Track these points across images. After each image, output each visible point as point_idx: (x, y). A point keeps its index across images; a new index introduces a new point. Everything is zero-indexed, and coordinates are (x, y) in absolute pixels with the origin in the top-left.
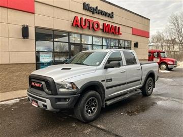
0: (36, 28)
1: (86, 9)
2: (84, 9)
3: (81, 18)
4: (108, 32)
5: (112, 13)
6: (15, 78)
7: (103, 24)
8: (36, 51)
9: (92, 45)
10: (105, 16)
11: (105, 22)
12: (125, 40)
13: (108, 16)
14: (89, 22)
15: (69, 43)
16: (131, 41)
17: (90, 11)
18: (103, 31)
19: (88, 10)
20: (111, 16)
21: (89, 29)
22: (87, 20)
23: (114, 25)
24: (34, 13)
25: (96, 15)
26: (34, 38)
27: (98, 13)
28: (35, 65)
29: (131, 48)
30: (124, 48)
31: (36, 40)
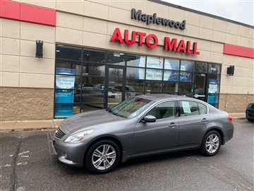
0: (57, 44)
1: (135, 19)
2: (132, 18)
3: (125, 31)
4: (173, 51)
5: (184, 22)
6: (25, 105)
8: (56, 74)
9: (146, 68)
10: (170, 26)
13: (175, 27)
15: (106, 65)
16: (220, 65)
17: (142, 20)
18: (164, 49)
19: (139, 19)
20: (181, 26)
22: (134, 34)
23: (186, 40)
24: (55, 26)
25: (153, 26)
26: (54, 57)
27: (157, 24)
28: (53, 91)
29: (220, 75)
30: (206, 74)
31: (56, 59)
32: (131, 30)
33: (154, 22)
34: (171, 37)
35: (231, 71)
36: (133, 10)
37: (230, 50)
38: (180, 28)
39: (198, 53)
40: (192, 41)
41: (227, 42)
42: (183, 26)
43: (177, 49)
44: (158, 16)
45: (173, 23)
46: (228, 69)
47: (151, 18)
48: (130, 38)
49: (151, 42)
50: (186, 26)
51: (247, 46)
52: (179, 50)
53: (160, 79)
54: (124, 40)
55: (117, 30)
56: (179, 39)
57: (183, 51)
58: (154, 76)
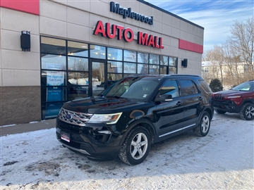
1: (114, 12)
2: (111, 11)
3: (106, 24)
4: (145, 44)
5: (152, 18)
6: (10, 107)
7: (139, 33)
8: (41, 70)
9: (123, 62)
10: (142, 21)
11: (141, 31)
12: (169, 57)
13: (145, 22)
14: (119, 30)
15: (89, 58)
16: (177, 58)
17: (119, 14)
18: (138, 43)
19: (117, 13)
20: (150, 22)
21: (118, 39)
22: (115, 28)
23: (154, 35)
24: (38, 15)
25: (128, 20)
26: (39, 51)
27: (132, 18)
28: (40, 88)
29: (176, 67)
30: (168, 67)
31: (41, 53)
33: (129, 17)
35: (184, 63)
36: (111, 3)
37: (183, 45)
38: (149, 23)
39: (163, 48)
41: (181, 38)
42: (152, 21)
43: (148, 43)
44: (132, 11)
45: (144, 19)
46: (182, 62)
47: (127, 12)
50: (154, 22)
51: (193, 42)
53: (134, 72)
54: (106, 33)
55: (100, 23)
56: (149, 34)
57: (152, 45)
58: (130, 70)
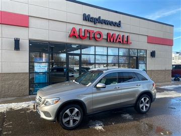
0: (31, 42)
1: (86, 20)
2: (84, 20)
3: (79, 29)
4: (113, 42)
5: (120, 22)
6: (7, 86)
9: (95, 55)
10: (110, 25)
11: (109, 32)
12: (138, 50)
13: (114, 25)
15: (67, 53)
16: (146, 50)
17: (91, 21)
18: (107, 41)
19: (88, 21)
23: (122, 34)
24: (28, 27)
25: (99, 25)
26: (28, 50)
27: (101, 23)
28: (28, 74)
29: (146, 57)
30: (137, 57)
31: (30, 51)
32: (83, 28)
33: (99, 23)
34: (112, 33)
35: (153, 54)
36: (84, 15)
37: (152, 40)
38: (118, 26)
39: (131, 43)
40: (126, 35)
41: (149, 35)
42: (119, 24)
43: (116, 40)
44: (102, 18)
45: (112, 23)
46: (151, 53)
47: (97, 20)
48: (83, 34)
49: (98, 36)
50: (122, 25)
51: (162, 37)
52: (117, 41)
53: (105, 62)
54: (79, 35)
55: (74, 29)
56: (117, 34)
57: (120, 42)
58: (101, 60)
